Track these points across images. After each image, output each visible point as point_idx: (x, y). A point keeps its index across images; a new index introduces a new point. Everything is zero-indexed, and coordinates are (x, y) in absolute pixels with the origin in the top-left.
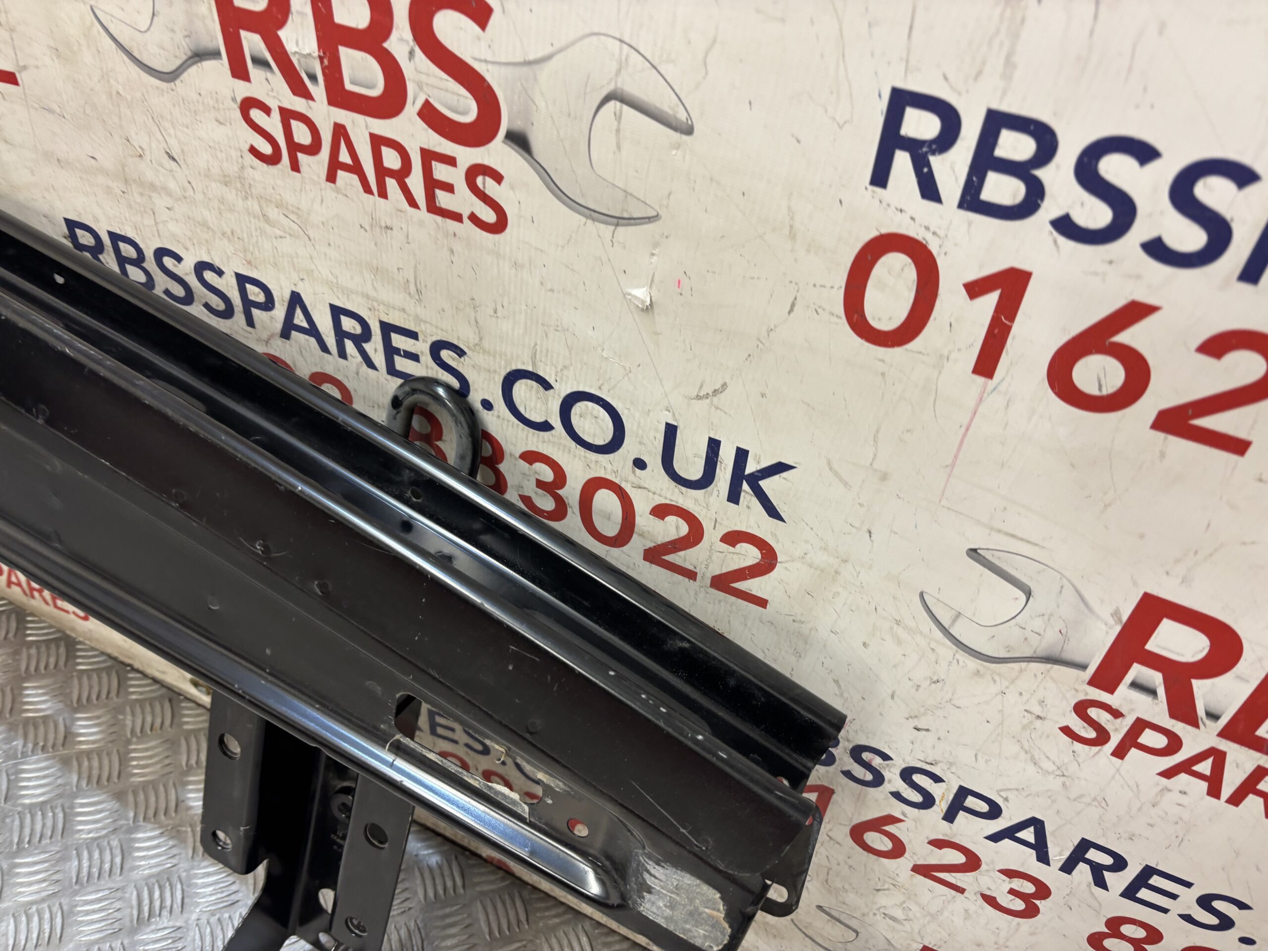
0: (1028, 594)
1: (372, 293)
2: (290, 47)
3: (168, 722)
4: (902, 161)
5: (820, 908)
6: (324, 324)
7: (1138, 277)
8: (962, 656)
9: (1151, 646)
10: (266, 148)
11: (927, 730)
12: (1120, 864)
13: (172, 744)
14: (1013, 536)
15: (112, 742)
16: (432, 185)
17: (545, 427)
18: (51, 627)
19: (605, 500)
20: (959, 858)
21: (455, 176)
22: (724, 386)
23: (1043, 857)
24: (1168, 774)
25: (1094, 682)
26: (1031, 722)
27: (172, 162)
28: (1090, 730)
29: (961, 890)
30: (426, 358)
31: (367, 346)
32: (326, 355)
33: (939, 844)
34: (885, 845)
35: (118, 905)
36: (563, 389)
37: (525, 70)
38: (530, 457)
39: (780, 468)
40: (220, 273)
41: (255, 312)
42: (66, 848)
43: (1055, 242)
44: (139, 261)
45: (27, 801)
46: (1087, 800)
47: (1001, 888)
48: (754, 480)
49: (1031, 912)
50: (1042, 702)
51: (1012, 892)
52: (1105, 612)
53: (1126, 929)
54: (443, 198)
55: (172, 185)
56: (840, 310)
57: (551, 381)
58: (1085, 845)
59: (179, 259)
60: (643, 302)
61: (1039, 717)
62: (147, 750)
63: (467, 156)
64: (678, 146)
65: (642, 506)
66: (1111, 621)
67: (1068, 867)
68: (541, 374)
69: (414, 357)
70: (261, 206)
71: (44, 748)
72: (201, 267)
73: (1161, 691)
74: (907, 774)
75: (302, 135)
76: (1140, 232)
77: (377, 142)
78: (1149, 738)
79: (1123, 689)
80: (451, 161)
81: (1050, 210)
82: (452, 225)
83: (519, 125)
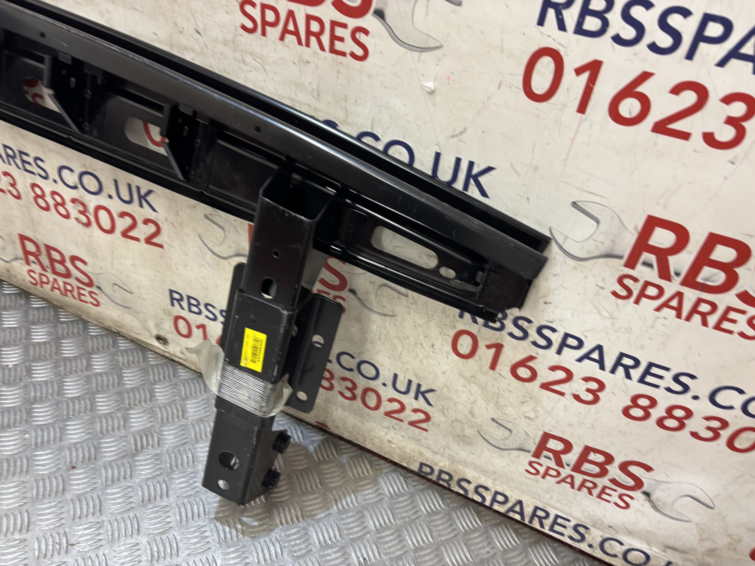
3: (141, 360)
4: (551, 13)
5: (493, 419)
7: (646, 60)
8: (567, 259)
10: (250, 25)
11: (550, 303)
12: (637, 363)
13: (144, 371)
14: (592, 193)
15: (113, 369)
16: (334, 38)
20: (563, 375)
21: (346, 33)
22: (465, 129)
23: (602, 367)
24: (658, 309)
26: (598, 291)
27: (198, 35)
29: (563, 395)
33: (553, 368)
34: (528, 374)
36: (387, 140)
43: (613, 47)
46: (622, 330)
47: (581, 389)
48: (476, 177)
49: (596, 400)
50: (603, 280)
51: (587, 390)
52: (631, 227)
53: (640, 401)
54: (338, 45)
55: (196, 47)
56: (521, 86)
57: (379, 136)
58: (622, 355)
60: (430, 88)
61: (602, 288)
63: (352, 23)
64: (454, 12)
67: (613, 371)
68: (375, 133)
74: (539, 331)
75: (270, 16)
76: (647, 40)
77: (309, 18)
80: (344, 26)
81: (611, 32)
82: (340, 58)
83: (380, 6)
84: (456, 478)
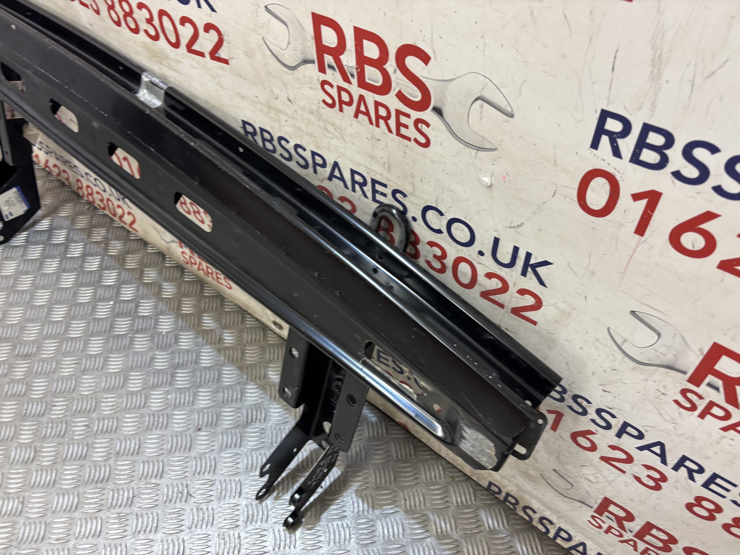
0: (659, 335)
1: (369, 166)
2: (344, 63)
3: (262, 339)
4: (605, 140)
5: (554, 470)
6: (347, 176)
7: (710, 201)
8: (626, 359)
9: (717, 367)
10: (330, 101)
11: (609, 392)
12: (701, 470)
13: (263, 349)
14: (652, 308)
15: (239, 344)
16: (399, 125)
17: (439, 231)
18: (214, 290)
19: (464, 267)
20: (623, 456)
21: (410, 122)
22: (522, 224)
23: (664, 461)
24: (725, 429)
25: (690, 380)
26: (659, 396)
27: (290, 103)
28: (688, 403)
29: (624, 472)
30: (390, 196)
31: (365, 188)
32: (347, 190)
33: (614, 448)
34: (588, 444)
35: (238, 415)
36: (449, 216)
37: (442, 83)
38: (432, 244)
39: (545, 263)
40: (304, 150)
41: (318, 168)
42: (218, 388)
43: (673, 181)
44: (271, 141)
45: (204, 365)
46: (685, 436)
47: (643, 474)
48: (534, 267)
49: (657, 488)
50: (665, 387)
51: (648, 476)
52: (696, 348)
53: (705, 503)
54: (403, 131)
55: (289, 112)
56: (575, 198)
57: (443, 211)
58: (684, 459)
59: (288, 142)
60: (487, 184)
61: (663, 394)
62: (252, 350)
63: (415, 115)
64: (507, 122)
65: (481, 272)
66: (698, 353)
67: (676, 468)
68: (439, 208)
69: (385, 195)
70: (325, 124)
71: (211, 343)
72: (297, 146)
73: (722, 389)
74: (599, 411)
75: (345, 97)
76: (711, 182)
77: (377, 104)
78: (715, 411)
79: (703, 386)
80: (408, 116)
81: (671, 167)
82: (406, 142)
83: (438, 105)
84: (522, 504)
